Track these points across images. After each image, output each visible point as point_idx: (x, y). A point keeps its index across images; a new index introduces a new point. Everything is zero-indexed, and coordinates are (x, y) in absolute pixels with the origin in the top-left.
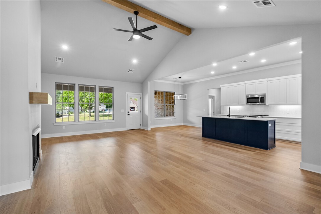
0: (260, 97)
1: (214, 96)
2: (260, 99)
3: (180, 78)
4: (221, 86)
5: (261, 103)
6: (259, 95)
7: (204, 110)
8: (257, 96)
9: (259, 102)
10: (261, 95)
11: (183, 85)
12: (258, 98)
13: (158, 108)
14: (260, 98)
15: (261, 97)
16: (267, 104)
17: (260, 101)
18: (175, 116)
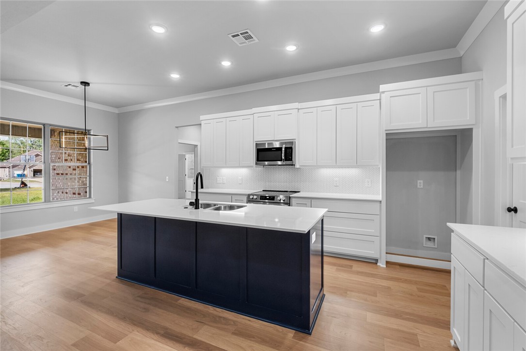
0: (284, 146)
1: (197, 145)
2: (283, 152)
3: (85, 84)
4: (202, 117)
5: (285, 163)
6: (282, 144)
7: (167, 178)
8: (277, 145)
9: (281, 160)
10: (286, 143)
11: (118, 114)
12: (280, 149)
13: (58, 174)
14: (283, 149)
15: (286, 148)
16: (297, 166)
17: (283, 158)
18: (90, 197)
